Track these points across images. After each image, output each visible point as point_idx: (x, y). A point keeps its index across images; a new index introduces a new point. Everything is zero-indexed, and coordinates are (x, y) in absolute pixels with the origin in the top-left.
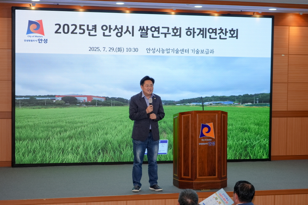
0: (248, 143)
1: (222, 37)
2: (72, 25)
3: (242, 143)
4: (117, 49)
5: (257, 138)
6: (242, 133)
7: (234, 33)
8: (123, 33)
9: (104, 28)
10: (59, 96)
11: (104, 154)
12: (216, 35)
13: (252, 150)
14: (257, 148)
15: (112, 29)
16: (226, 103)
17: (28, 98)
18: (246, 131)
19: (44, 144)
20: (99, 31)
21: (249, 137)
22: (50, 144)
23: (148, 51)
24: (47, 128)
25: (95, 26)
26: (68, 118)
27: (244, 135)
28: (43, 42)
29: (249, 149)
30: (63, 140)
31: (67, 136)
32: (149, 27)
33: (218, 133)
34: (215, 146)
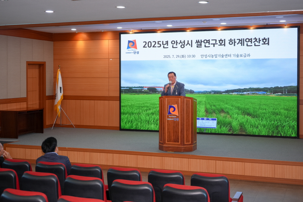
0: (279, 124)
1: (256, 45)
2: (153, 42)
3: (274, 123)
4: (181, 56)
5: (286, 120)
7: (266, 41)
8: (185, 45)
9: (173, 42)
10: (146, 87)
12: (251, 43)
13: (282, 129)
14: (287, 128)
15: (178, 43)
16: (261, 93)
17: (128, 88)
18: (277, 114)
19: (137, 117)
20: (170, 45)
21: (279, 119)
22: (140, 117)
23: (202, 57)
24: (139, 107)
25: (167, 41)
26: (152, 101)
27: (275, 117)
28: (136, 53)
29: (280, 128)
30: (148, 115)
31: (150, 113)
32: (203, 41)
34: (179, 121)
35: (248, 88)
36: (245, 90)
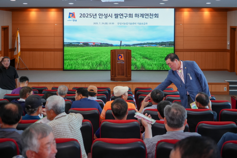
1: (151, 17)
2: (86, 14)
3: (161, 63)
4: (105, 23)
6: (161, 59)
7: (157, 16)
8: (107, 17)
9: (100, 15)
10: (81, 43)
11: (100, 66)
12: (148, 16)
13: (166, 66)
15: (103, 15)
16: (153, 45)
17: (69, 43)
18: (163, 58)
19: (76, 62)
20: (98, 16)
22: (78, 62)
23: (119, 24)
24: (77, 55)
25: (96, 14)
26: (85, 51)
28: (75, 21)
29: (164, 65)
30: (83, 60)
31: (85, 59)
32: (119, 14)
33: (125, 58)
34: (124, 64)
35: (146, 43)
36: (144, 44)
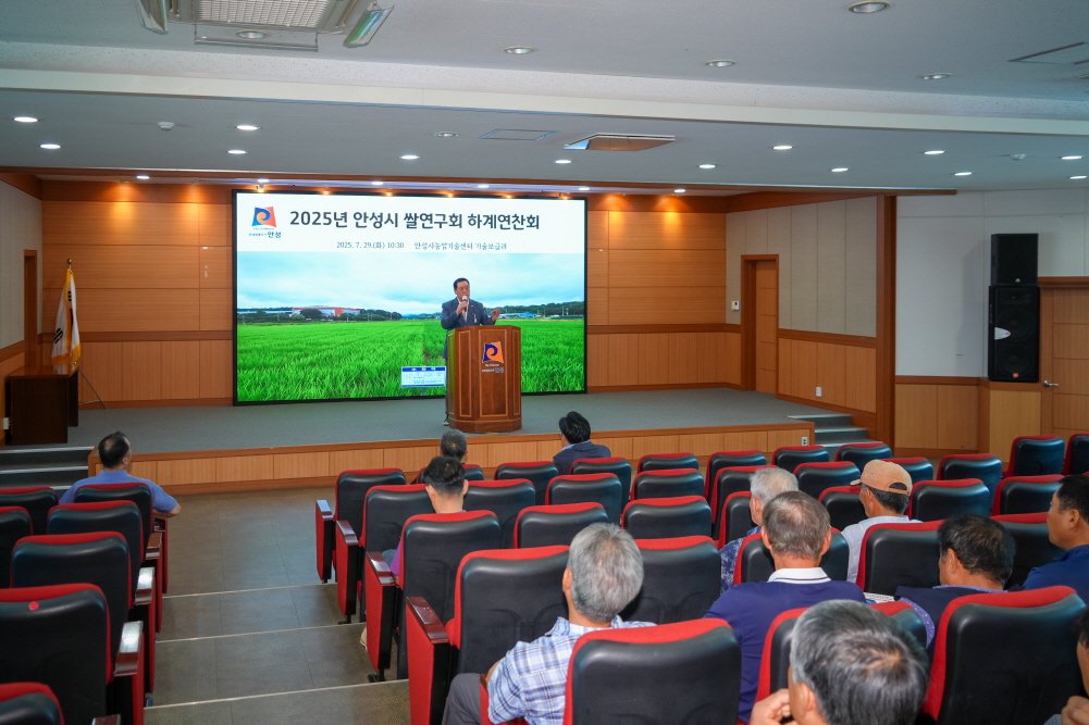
0: (555, 369)
1: (516, 227)
2: (314, 213)
3: (547, 370)
4: (375, 244)
5: (567, 362)
7: (534, 222)
8: (383, 223)
9: (358, 216)
10: (297, 309)
11: (358, 386)
12: (509, 224)
13: (561, 380)
14: (567, 377)
15: (368, 217)
16: (525, 315)
17: (255, 312)
18: (553, 353)
19: (277, 374)
20: (351, 221)
21: (556, 361)
22: (284, 374)
23: (418, 247)
24: (281, 352)
25: (345, 214)
26: (311, 338)
27: (549, 359)
28: (274, 236)
29: (557, 377)
30: (303, 369)
31: (307, 363)
32: (418, 215)
33: (508, 356)
34: (504, 374)
